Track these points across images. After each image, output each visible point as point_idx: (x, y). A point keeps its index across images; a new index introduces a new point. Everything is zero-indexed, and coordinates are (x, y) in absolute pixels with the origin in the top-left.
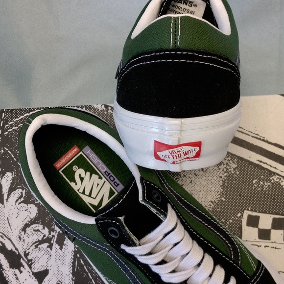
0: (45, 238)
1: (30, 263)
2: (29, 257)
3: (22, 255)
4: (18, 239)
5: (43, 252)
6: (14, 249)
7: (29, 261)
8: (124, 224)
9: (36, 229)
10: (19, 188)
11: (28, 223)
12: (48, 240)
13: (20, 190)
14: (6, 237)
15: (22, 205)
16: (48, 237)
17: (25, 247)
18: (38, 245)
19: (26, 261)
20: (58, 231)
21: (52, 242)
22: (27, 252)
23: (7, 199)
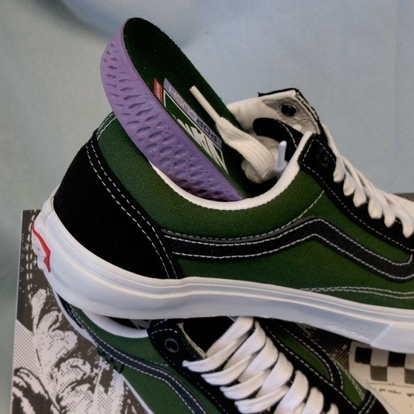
0: (85, 377)
1: (63, 411)
2: (63, 403)
3: (54, 399)
4: (49, 378)
5: (82, 396)
6: (43, 392)
7: (62, 408)
8: (184, 332)
9: (74, 364)
10: (54, 310)
11: (63, 356)
12: (89, 380)
13: (56, 313)
14: (33, 375)
15: (58, 332)
16: (89, 376)
17: (57, 389)
18: (76, 386)
19: (59, 408)
20: (103, 368)
21: (94, 382)
22: (60, 396)
23: (38, 325)
